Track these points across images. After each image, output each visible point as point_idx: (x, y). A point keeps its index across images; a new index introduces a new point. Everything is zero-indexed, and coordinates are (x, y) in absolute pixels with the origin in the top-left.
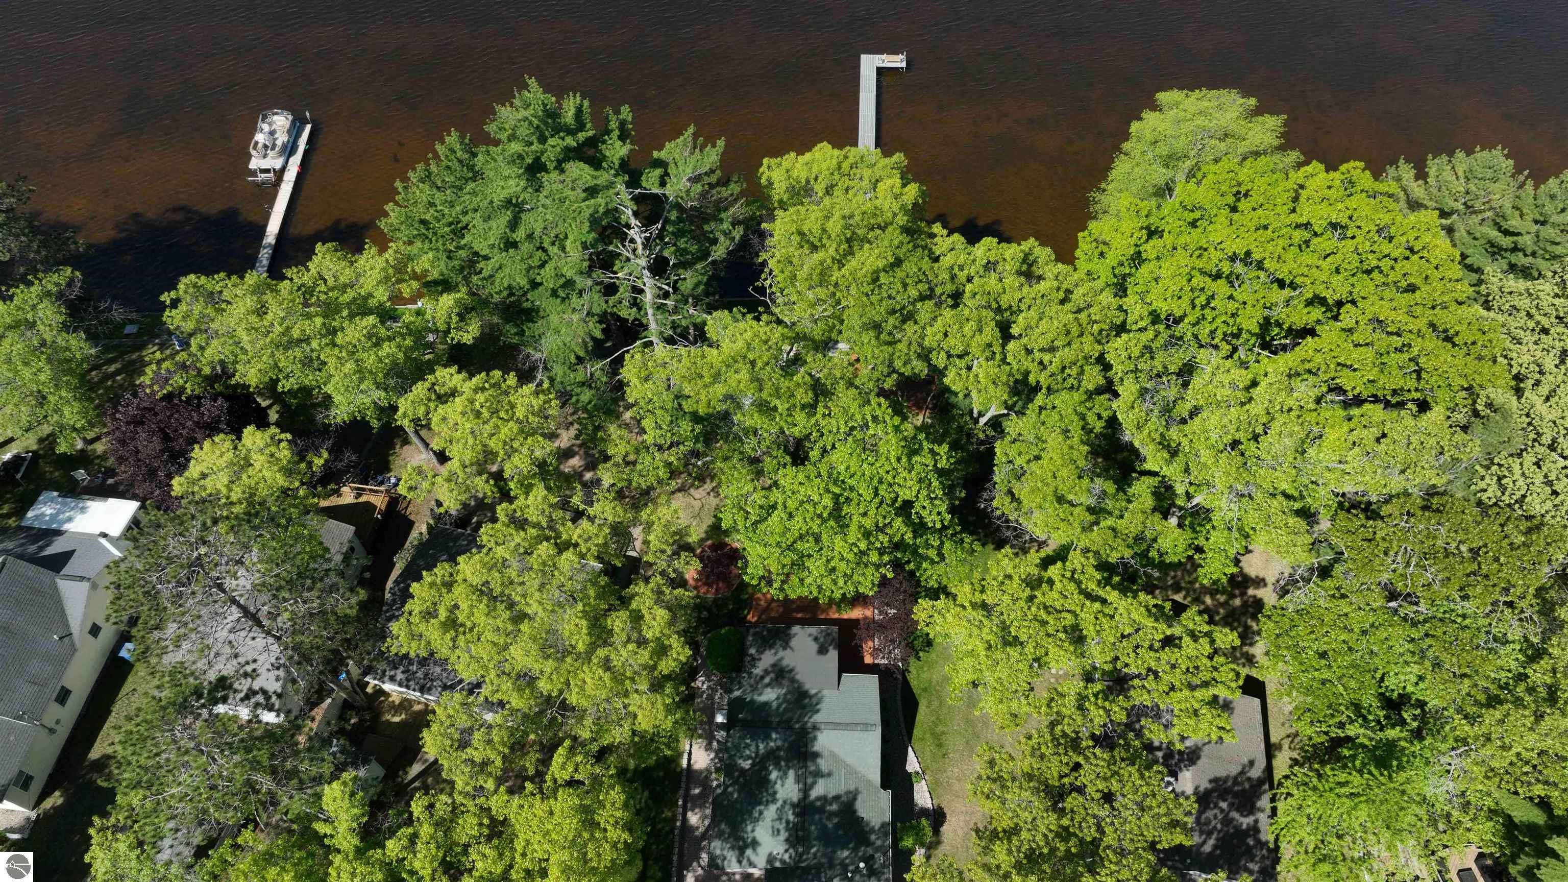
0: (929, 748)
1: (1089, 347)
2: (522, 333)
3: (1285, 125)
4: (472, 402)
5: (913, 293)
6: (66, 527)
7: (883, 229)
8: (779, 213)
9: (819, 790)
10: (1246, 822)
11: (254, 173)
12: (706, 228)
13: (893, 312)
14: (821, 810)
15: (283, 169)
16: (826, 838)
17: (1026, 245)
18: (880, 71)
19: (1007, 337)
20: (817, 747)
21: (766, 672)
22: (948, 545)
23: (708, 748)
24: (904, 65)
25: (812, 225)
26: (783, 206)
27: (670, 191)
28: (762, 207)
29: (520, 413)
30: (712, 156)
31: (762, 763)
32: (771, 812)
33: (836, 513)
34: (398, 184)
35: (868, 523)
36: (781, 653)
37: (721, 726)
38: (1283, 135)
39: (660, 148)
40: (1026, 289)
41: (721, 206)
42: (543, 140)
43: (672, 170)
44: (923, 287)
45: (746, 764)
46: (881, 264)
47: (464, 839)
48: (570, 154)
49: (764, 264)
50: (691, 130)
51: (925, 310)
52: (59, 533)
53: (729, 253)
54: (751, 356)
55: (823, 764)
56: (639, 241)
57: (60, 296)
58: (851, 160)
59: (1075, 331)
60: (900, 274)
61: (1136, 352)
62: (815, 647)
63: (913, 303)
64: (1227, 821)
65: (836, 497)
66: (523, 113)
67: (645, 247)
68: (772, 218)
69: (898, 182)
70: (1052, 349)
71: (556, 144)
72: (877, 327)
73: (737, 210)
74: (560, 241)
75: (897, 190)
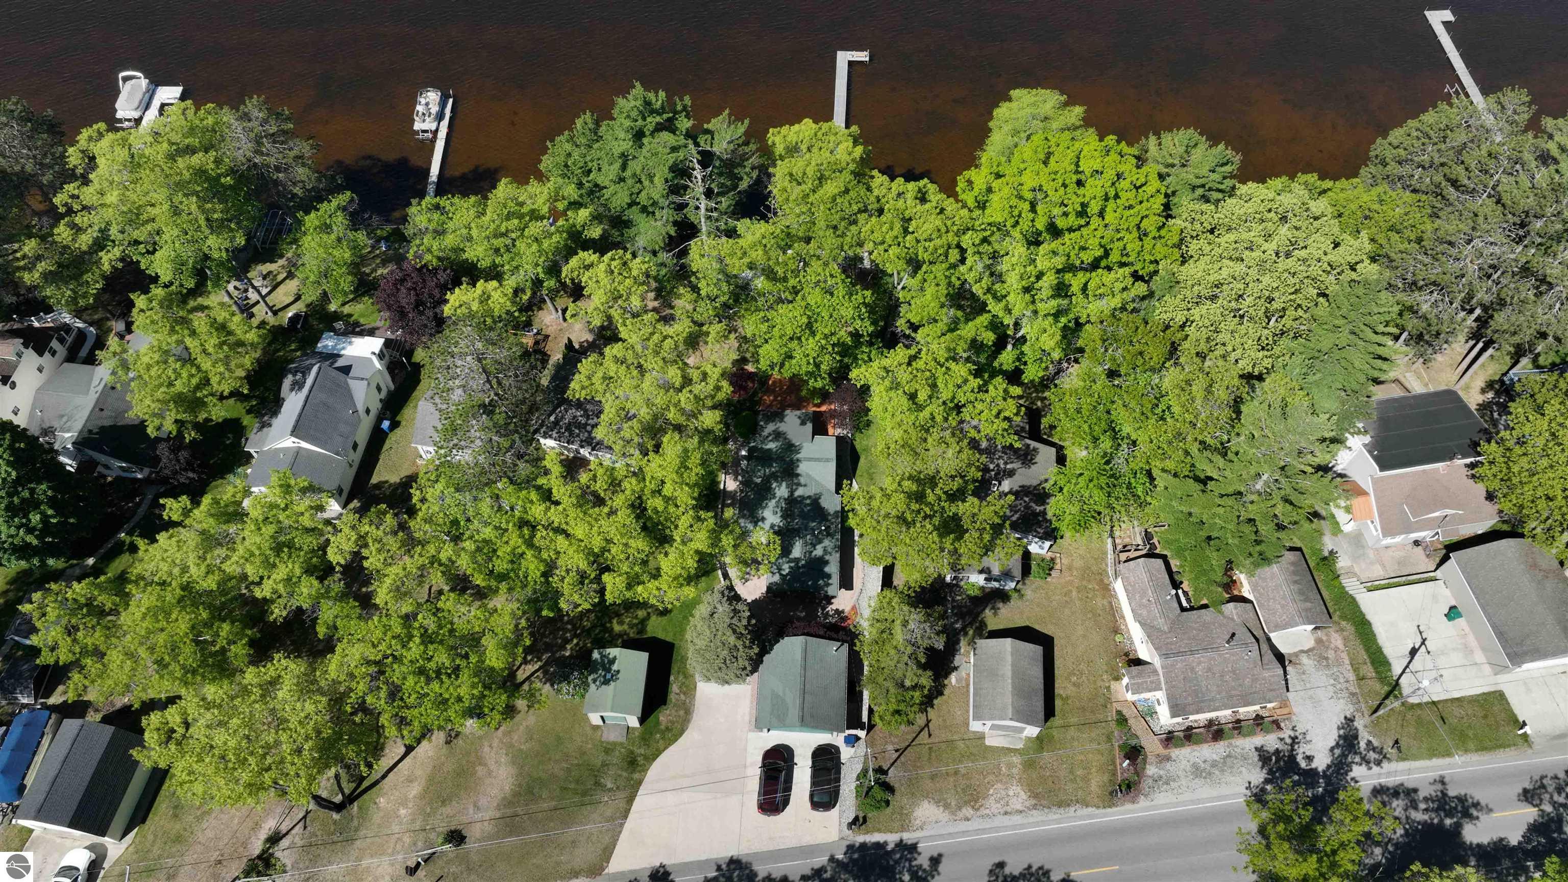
0: (865, 480)
1: (951, 238)
2: (622, 235)
3: (1086, 112)
4: (609, 265)
5: (855, 208)
6: (342, 352)
7: (841, 172)
8: (779, 162)
9: (799, 492)
10: (1039, 509)
11: (417, 133)
12: (736, 171)
13: (843, 219)
14: (801, 502)
15: (437, 130)
16: (804, 516)
17: (922, 183)
18: (851, 64)
19: (906, 231)
20: (799, 471)
21: (770, 434)
22: (874, 352)
23: (736, 479)
24: (867, 59)
25: (797, 170)
26: (782, 158)
27: (716, 149)
28: (769, 158)
29: (635, 273)
30: (741, 129)
31: (767, 480)
32: (772, 503)
33: (809, 326)
34: (548, 144)
35: (826, 331)
36: (779, 424)
37: (744, 457)
38: (1084, 119)
39: (709, 122)
40: (919, 207)
41: (744, 158)
42: (644, 119)
43: (716, 137)
44: (861, 205)
45: (759, 480)
46: (836, 191)
47: (619, 478)
48: (659, 128)
49: (770, 192)
50: (727, 112)
51: (862, 217)
52: (339, 356)
53: (749, 186)
54: (764, 242)
55: (802, 480)
56: (699, 177)
57: (344, 209)
58: (823, 130)
59: (943, 229)
60: (848, 197)
61: (977, 242)
62: (799, 421)
63: (855, 214)
64: (1027, 507)
65: (809, 317)
66: (633, 103)
67: (703, 180)
68: (775, 166)
69: (851, 144)
70: (931, 240)
71: (653, 121)
72: (835, 228)
73: (754, 160)
74: (651, 177)
75: (850, 149)
